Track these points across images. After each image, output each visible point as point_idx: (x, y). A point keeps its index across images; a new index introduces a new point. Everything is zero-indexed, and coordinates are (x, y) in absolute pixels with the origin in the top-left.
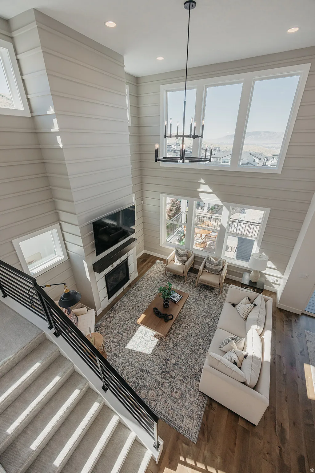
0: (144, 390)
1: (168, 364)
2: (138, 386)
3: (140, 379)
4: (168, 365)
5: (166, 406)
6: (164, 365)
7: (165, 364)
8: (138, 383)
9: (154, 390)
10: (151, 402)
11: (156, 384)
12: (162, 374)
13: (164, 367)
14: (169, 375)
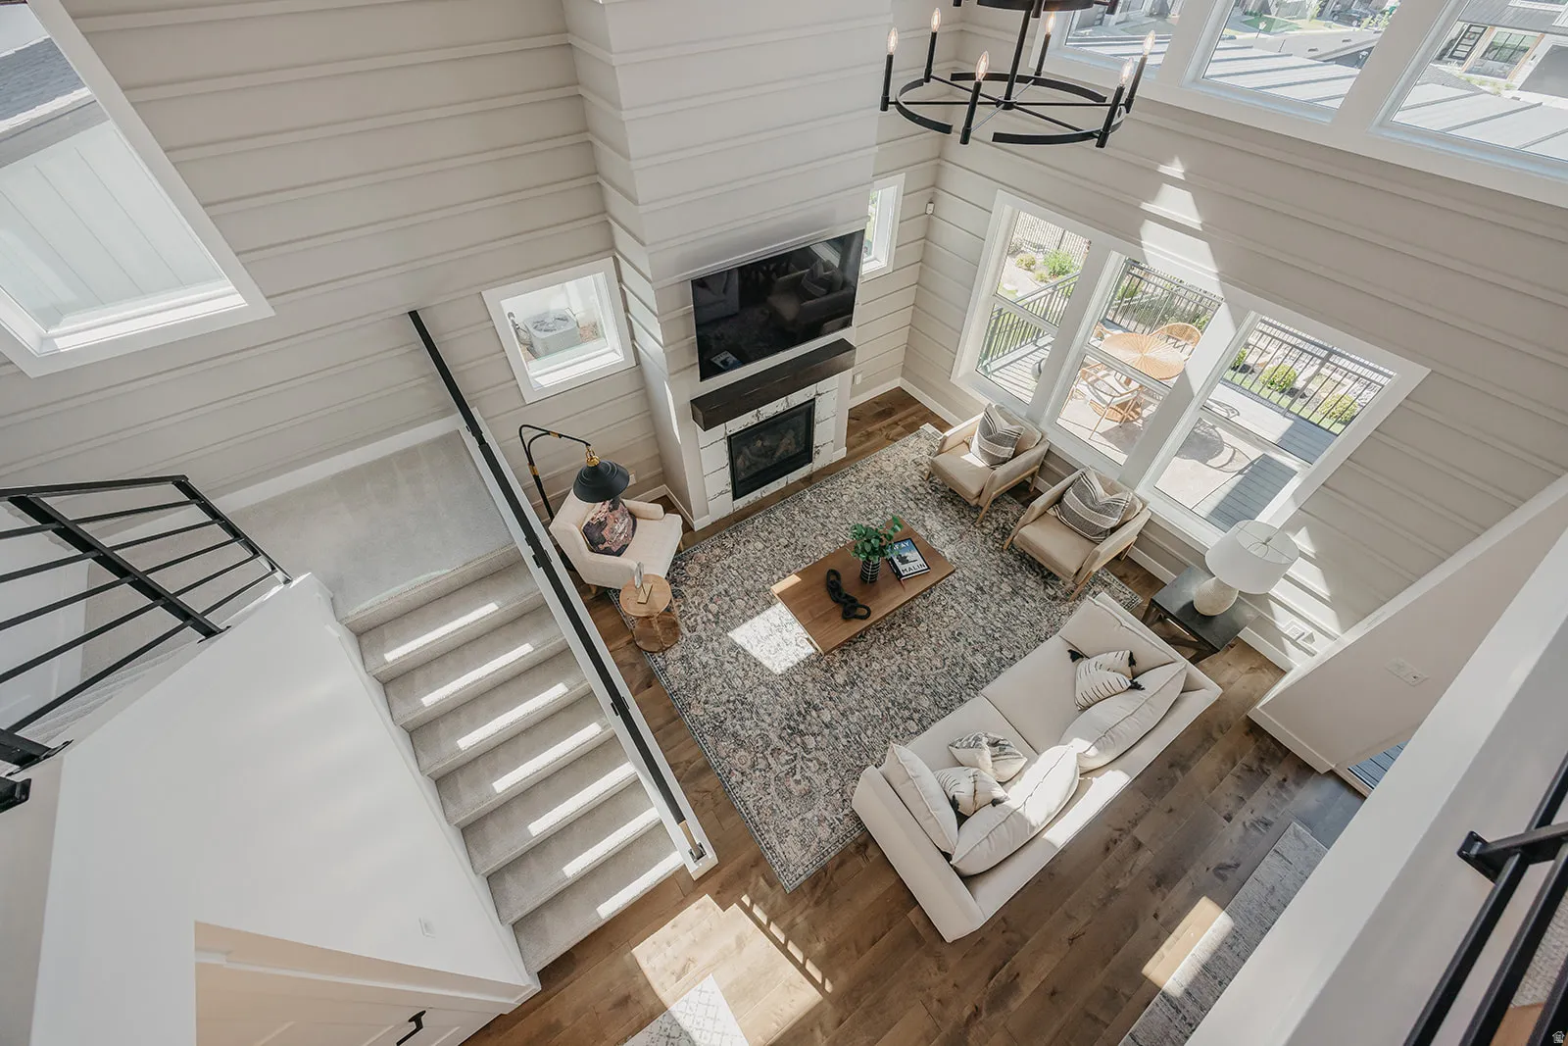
0: (728, 743)
1: (811, 716)
2: (721, 727)
3: (729, 717)
4: (808, 717)
5: (760, 795)
6: (799, 713)
7: (803, 712)
8: (723, 723)
9: (750, 752)
10: (734, 771)
11: (760, 743)
12: (784, 729)
13: (795, 717)
14: (798, 740)
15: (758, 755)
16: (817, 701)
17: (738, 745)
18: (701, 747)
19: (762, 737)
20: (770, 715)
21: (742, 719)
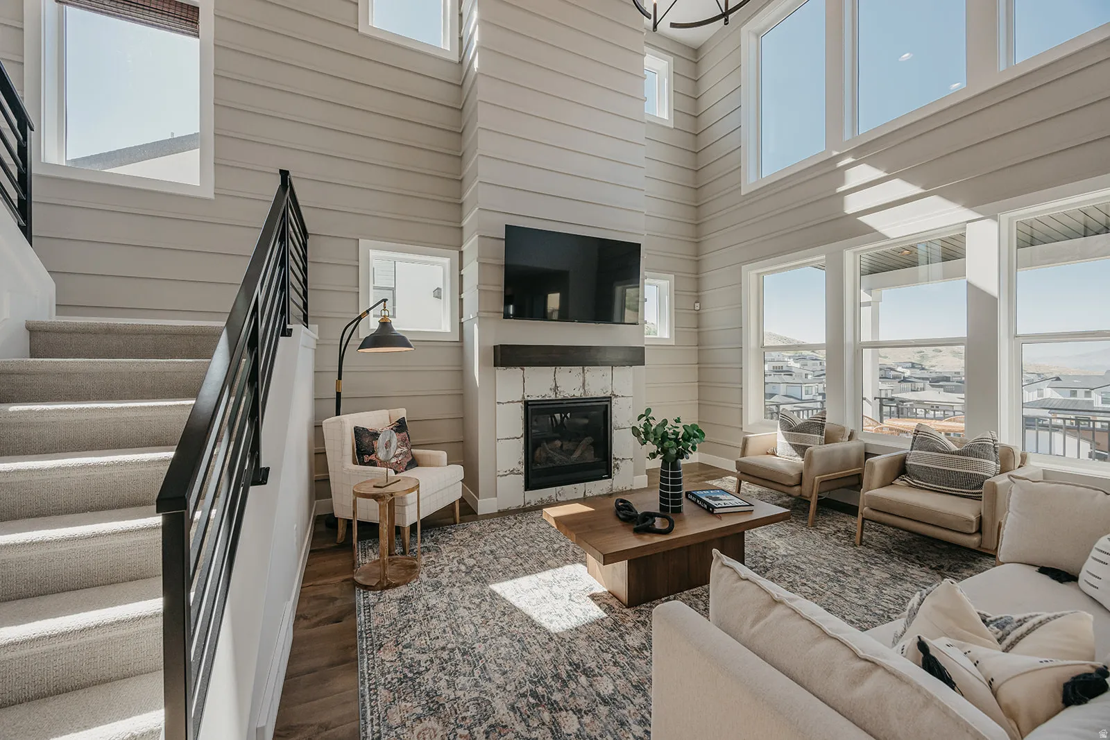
0: (415, 703)
1: (577, 682)
2: (411, 679)
3: (435, 667)
4: (572, 685)
6: (557, 677)
7: (564, 676)
8: (420, 673)
9: (445, 725)
11: (473, 710)
12: (524, 695)
13: (549, 681)
14: (546, 716)
15: (460, 731)
16: (593, 665)
17: (430, 709)
18: (363, 704)
19: (479, 704)
20: (505, 673)
21: (455, 673)
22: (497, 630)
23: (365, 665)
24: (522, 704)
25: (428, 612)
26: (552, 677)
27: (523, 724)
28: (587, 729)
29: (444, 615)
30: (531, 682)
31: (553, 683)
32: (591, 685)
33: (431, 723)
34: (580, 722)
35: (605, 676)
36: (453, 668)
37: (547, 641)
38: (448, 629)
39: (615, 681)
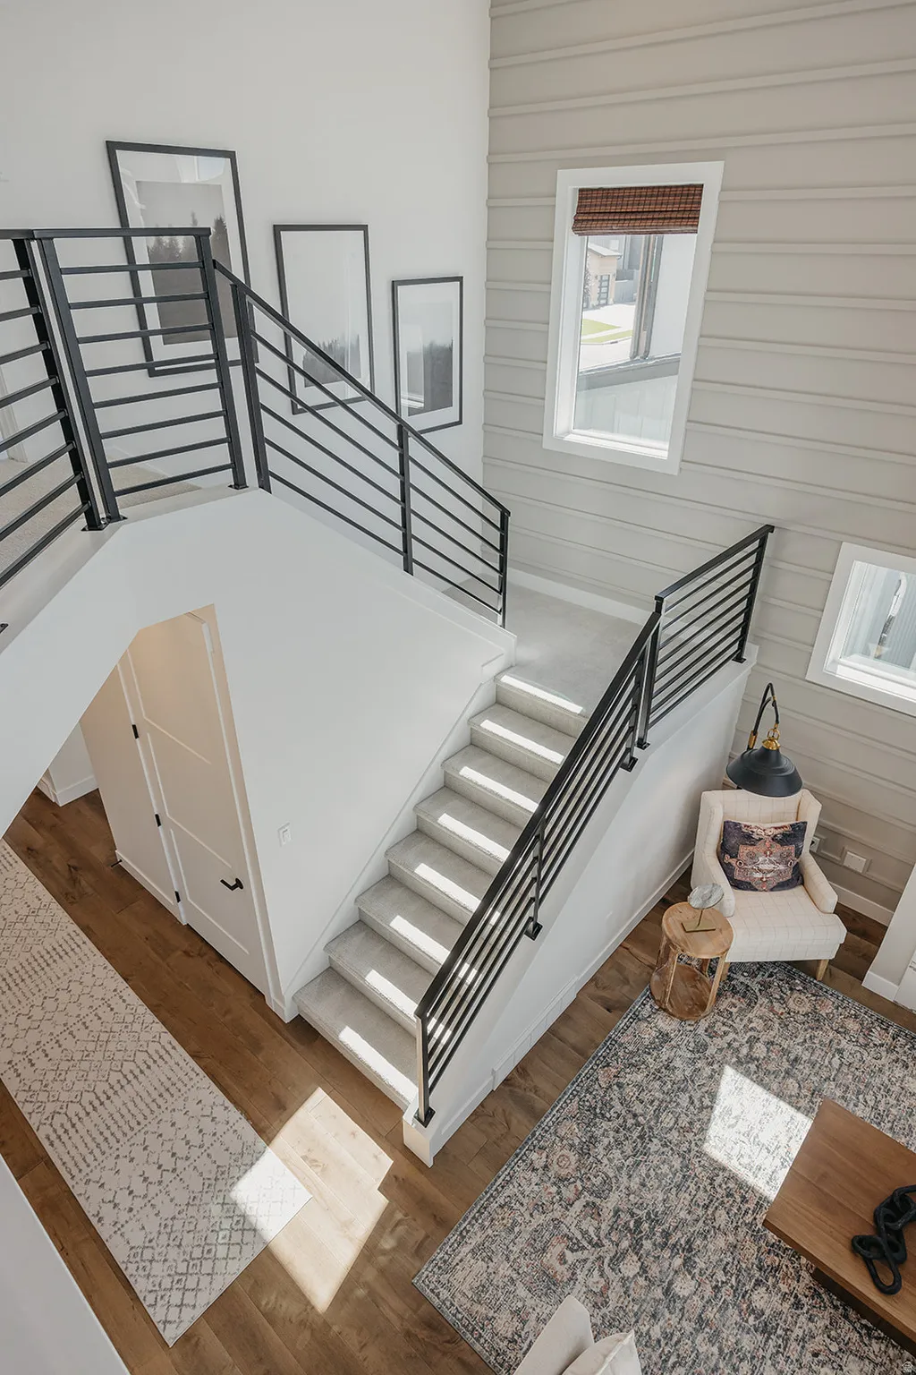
0: (580, 1134)
1: (672, 1257)
2: (595, 1115)
3: (615, 1124)
4: (667, 1253)
5: (525, 1201)
6: (666, 1235)
7: (672, 1241)
8: (604, 1116)
9: (578, 1169)
10: (544, 1155)
11: (598, 1181)
12: (633, 1215)
13: (658, 1229)
14: (625, 1244)
15: (579, 1183)
17: (582, 1149)
18: (560, 1099)
19: (605, 1182)
20: (643, 1185)
21: (619, 1143)
22: (684, 1147)
23: (586, 1071)
24: (624, 1217)
25: (663, 1070)
26: (664, 1231)
27: (609, 1228)
28: (633, 1285)
29: (669, 1087)
30: (648, 1213)
31: (658, 1234)
32: (676, 1272)
33: (573, 1158)
34: (635, 1275)
35: (694, 1282)
36: (623, 1138)
37: (702, 1204)
38: (656, 1103)
39: (695, 1293)
